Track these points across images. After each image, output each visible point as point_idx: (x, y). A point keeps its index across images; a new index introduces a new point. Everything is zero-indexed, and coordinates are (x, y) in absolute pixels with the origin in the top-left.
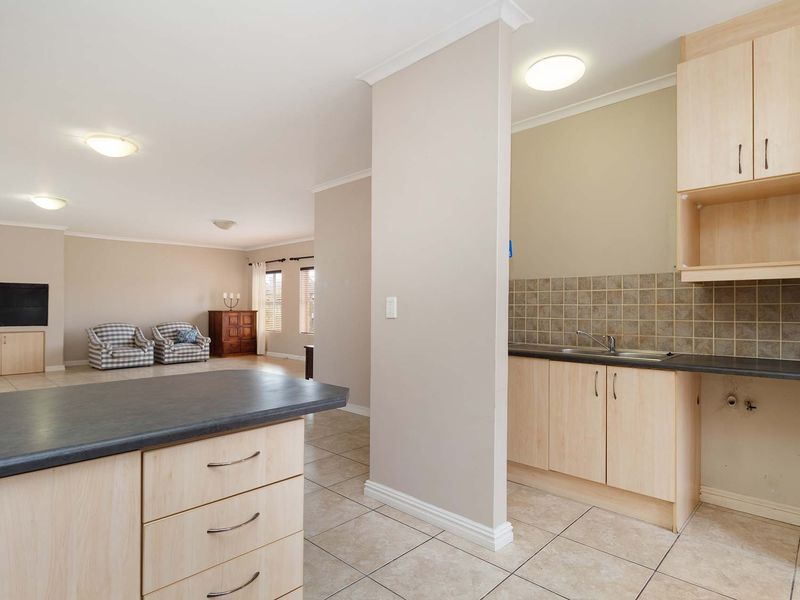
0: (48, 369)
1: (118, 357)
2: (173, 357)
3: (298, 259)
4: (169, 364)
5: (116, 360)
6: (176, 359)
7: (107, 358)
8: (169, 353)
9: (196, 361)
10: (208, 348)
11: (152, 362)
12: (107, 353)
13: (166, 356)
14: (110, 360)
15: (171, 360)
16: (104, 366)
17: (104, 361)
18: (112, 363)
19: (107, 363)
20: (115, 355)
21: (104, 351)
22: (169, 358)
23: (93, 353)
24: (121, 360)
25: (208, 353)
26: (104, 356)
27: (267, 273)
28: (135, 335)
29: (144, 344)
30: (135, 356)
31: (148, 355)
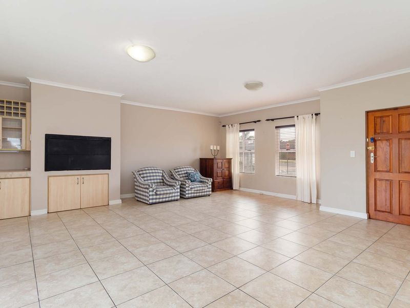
0: (111, 203)
1: (160, 194)
2: (191, 193)
3: (273, 120)
4: (189, 198)
5: (158, 197)
6: (193, 195)
7: (153, 195)
8: (188, 190)
9: (204, 196)
10: (211, 186)
11: (179, 197)
12: (153, 191)
13: (187, 192)
14: (154, 197)
15: (190, 195)
16: (151, 201)
17: (151, 197)
18: (156, 199)
19: (153, 199)
20: (158, 193)
21: (151, 189)
22: (188, 194)
23: (138, 190)
24: (161, 196)
25: (211, 190)
26: (151, 193)
27: (240, 131)
28: (163, 176)
29: (174, 184)
30: (170, 193)
31: (176, 192)
